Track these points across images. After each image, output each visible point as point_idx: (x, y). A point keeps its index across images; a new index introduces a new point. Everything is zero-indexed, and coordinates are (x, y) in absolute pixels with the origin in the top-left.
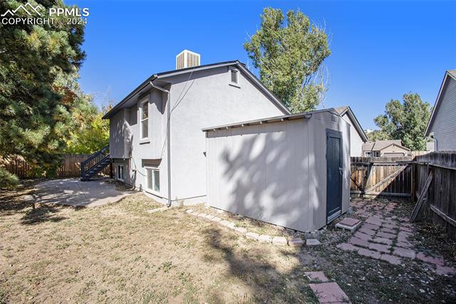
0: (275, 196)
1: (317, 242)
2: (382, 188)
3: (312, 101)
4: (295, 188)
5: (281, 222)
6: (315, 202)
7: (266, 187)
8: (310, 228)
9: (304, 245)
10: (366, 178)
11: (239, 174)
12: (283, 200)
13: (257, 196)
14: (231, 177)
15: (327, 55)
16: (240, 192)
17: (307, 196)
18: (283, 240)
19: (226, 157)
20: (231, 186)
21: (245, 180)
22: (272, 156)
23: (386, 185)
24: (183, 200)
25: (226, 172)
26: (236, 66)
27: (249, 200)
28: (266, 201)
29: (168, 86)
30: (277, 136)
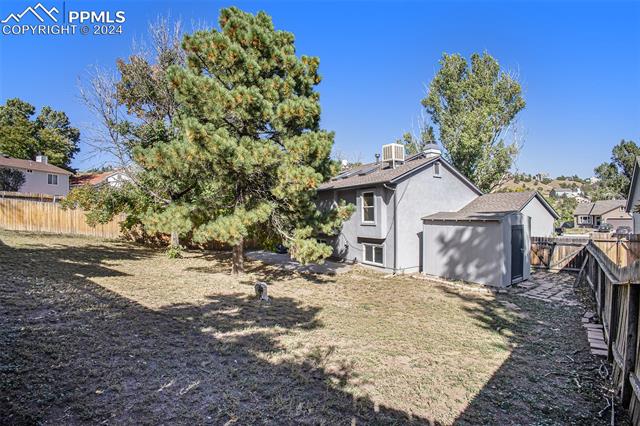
0: (478, 267)
1: (505, 291)
2: (564, 264)
3: (503, 164)
4: (491, 261)
5: (482, 282)
6: (503, 269)
7: (471, 261)
8: (500, 284)
9: (497, 293)
10: (550, 255)
11: (451, 252)
12: (483, 269)
13: (465, 266)
14: (445, 253)
15: (522, 106)
16: (452, 264)
17: (499, 267)
18: (485, 290)
19: (441, 239)
20: (445, 259)
21: (457, 256)
22: (476, 242)
23: (567, 262)
24: (404, 270)
25: (441, 251)
26: (439, 160)
27: (459, 269)
28: (472, 269)
29: (394, 185)
30: (480, 229)
